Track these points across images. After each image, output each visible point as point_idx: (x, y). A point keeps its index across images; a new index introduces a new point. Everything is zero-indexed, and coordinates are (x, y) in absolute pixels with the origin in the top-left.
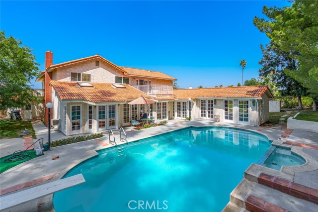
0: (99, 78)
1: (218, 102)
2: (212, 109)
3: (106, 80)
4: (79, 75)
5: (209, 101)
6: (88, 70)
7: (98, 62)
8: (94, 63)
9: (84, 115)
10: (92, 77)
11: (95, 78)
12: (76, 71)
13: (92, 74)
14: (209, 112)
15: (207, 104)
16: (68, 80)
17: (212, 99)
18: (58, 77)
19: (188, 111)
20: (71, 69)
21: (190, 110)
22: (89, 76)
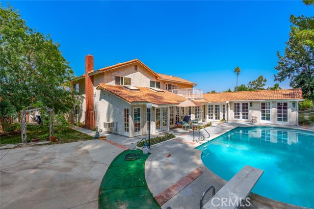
0: (137, 82)
1: (253, 104)
2: (247, 111)
3: (143, 84)
4: (122, 78)
5: (243, 104)
6: (129, 74)
7: (137, 66)
8: (134, 67)
9: (143, 117)
10: (132, 81)
11: (135, 82)
12: (120, 75)
13: (132, 78)
14: (243, 114)
15: (241, 106)
16: (113, 83)
17: (248, 101)
18: (105, 81)
19: (221, 114)
20: (116, 72)
21: (224, 112)
22: (130, 79)
